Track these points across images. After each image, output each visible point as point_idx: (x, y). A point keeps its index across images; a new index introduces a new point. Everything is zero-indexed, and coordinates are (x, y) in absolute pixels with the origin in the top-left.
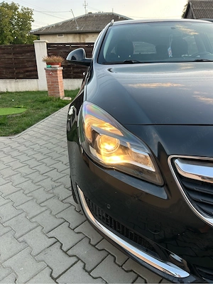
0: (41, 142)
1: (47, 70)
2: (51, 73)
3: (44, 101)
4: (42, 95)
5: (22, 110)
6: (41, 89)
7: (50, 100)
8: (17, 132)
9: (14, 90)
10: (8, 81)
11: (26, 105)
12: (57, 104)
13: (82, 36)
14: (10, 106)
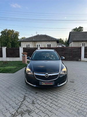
0: (20, 75)
1: (22, 56)
2: (24, 57)
3: (21, 65)
4: (21, 62)
5: (15, 67)
6: (20, 60)
7: (23, 64)
8: (14, 73)
9: (12, 61)
10: (10, 58)
11: (16, 65)
12: (25, 65)
13: (35, 42)
14: (12, 66)
